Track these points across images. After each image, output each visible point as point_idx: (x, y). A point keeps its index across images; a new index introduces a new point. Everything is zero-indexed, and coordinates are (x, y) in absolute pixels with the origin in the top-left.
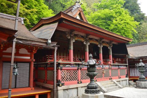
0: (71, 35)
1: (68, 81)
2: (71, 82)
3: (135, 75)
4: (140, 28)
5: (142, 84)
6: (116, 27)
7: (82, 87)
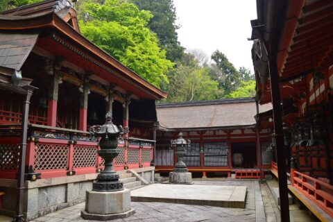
0: (56, 68)
1: (43, 169)
2: (54, 171)
3: (162, 163)
4: (174, 75)
5: (181, 178)
6: (131, 64)
7: (75, 183)
